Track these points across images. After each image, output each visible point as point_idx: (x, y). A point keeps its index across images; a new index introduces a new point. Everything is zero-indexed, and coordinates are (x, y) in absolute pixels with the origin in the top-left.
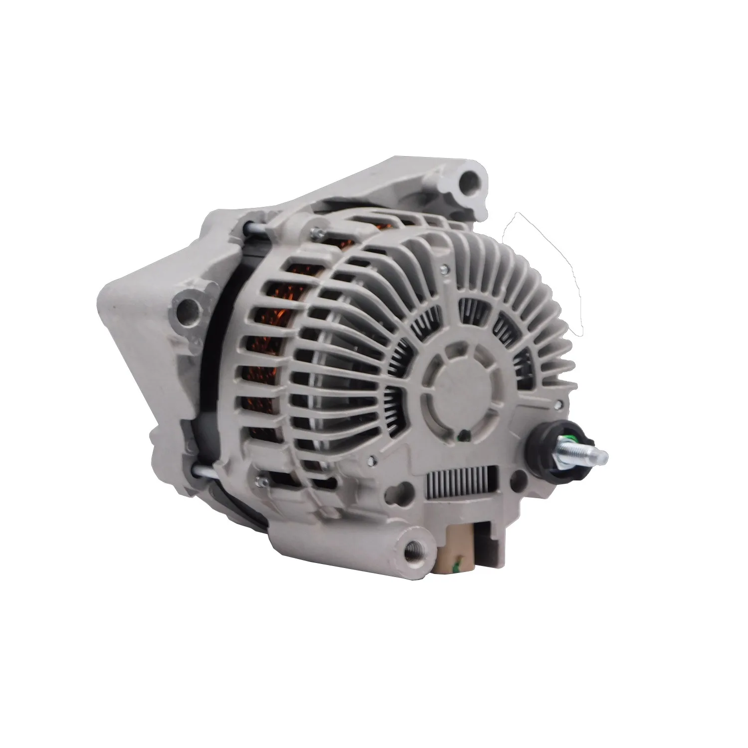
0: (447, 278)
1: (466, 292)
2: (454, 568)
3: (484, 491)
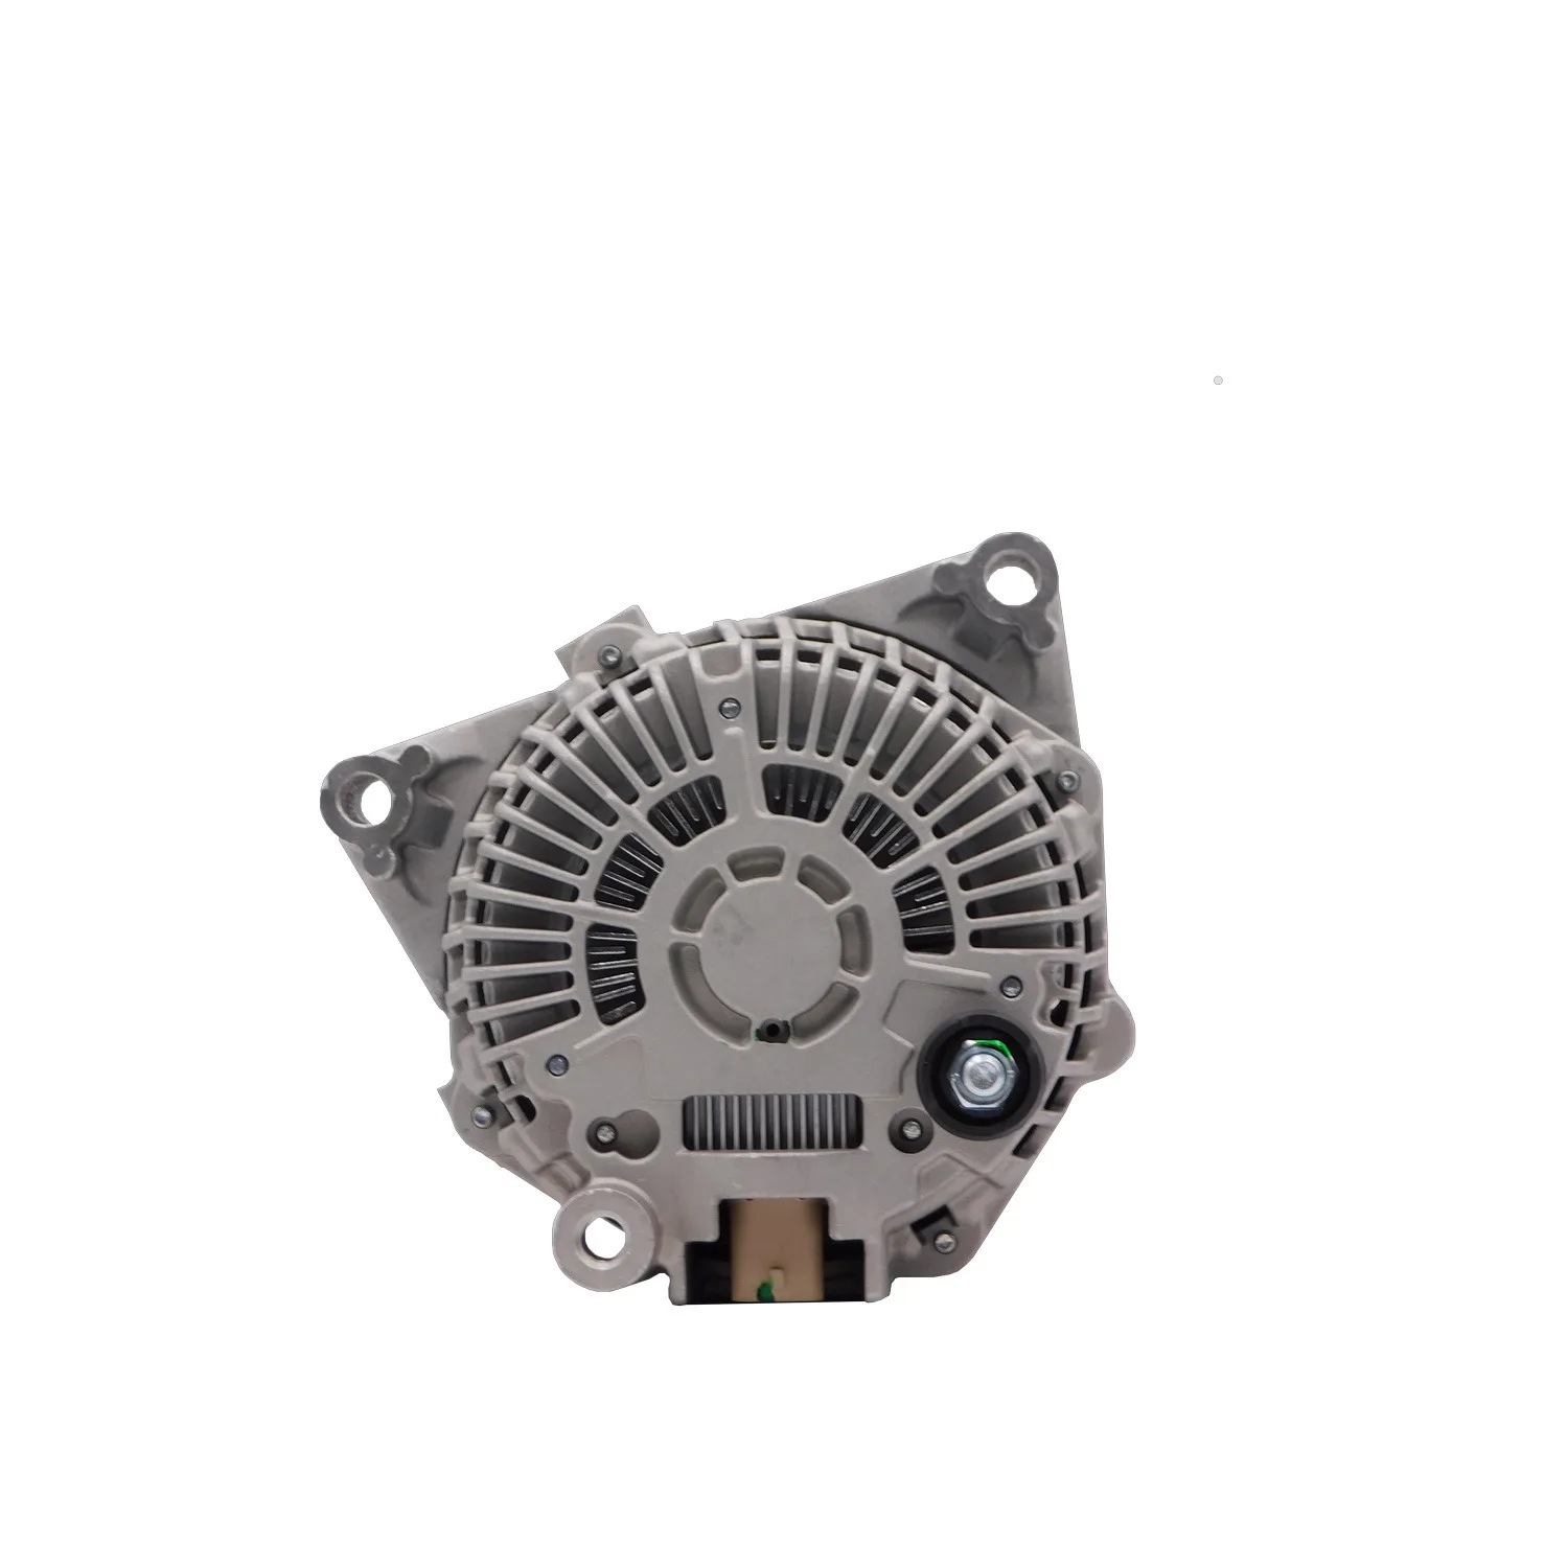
0: (733, 724)
1: (782, 754)
2: (759, 1290)
3: (837, 1145)
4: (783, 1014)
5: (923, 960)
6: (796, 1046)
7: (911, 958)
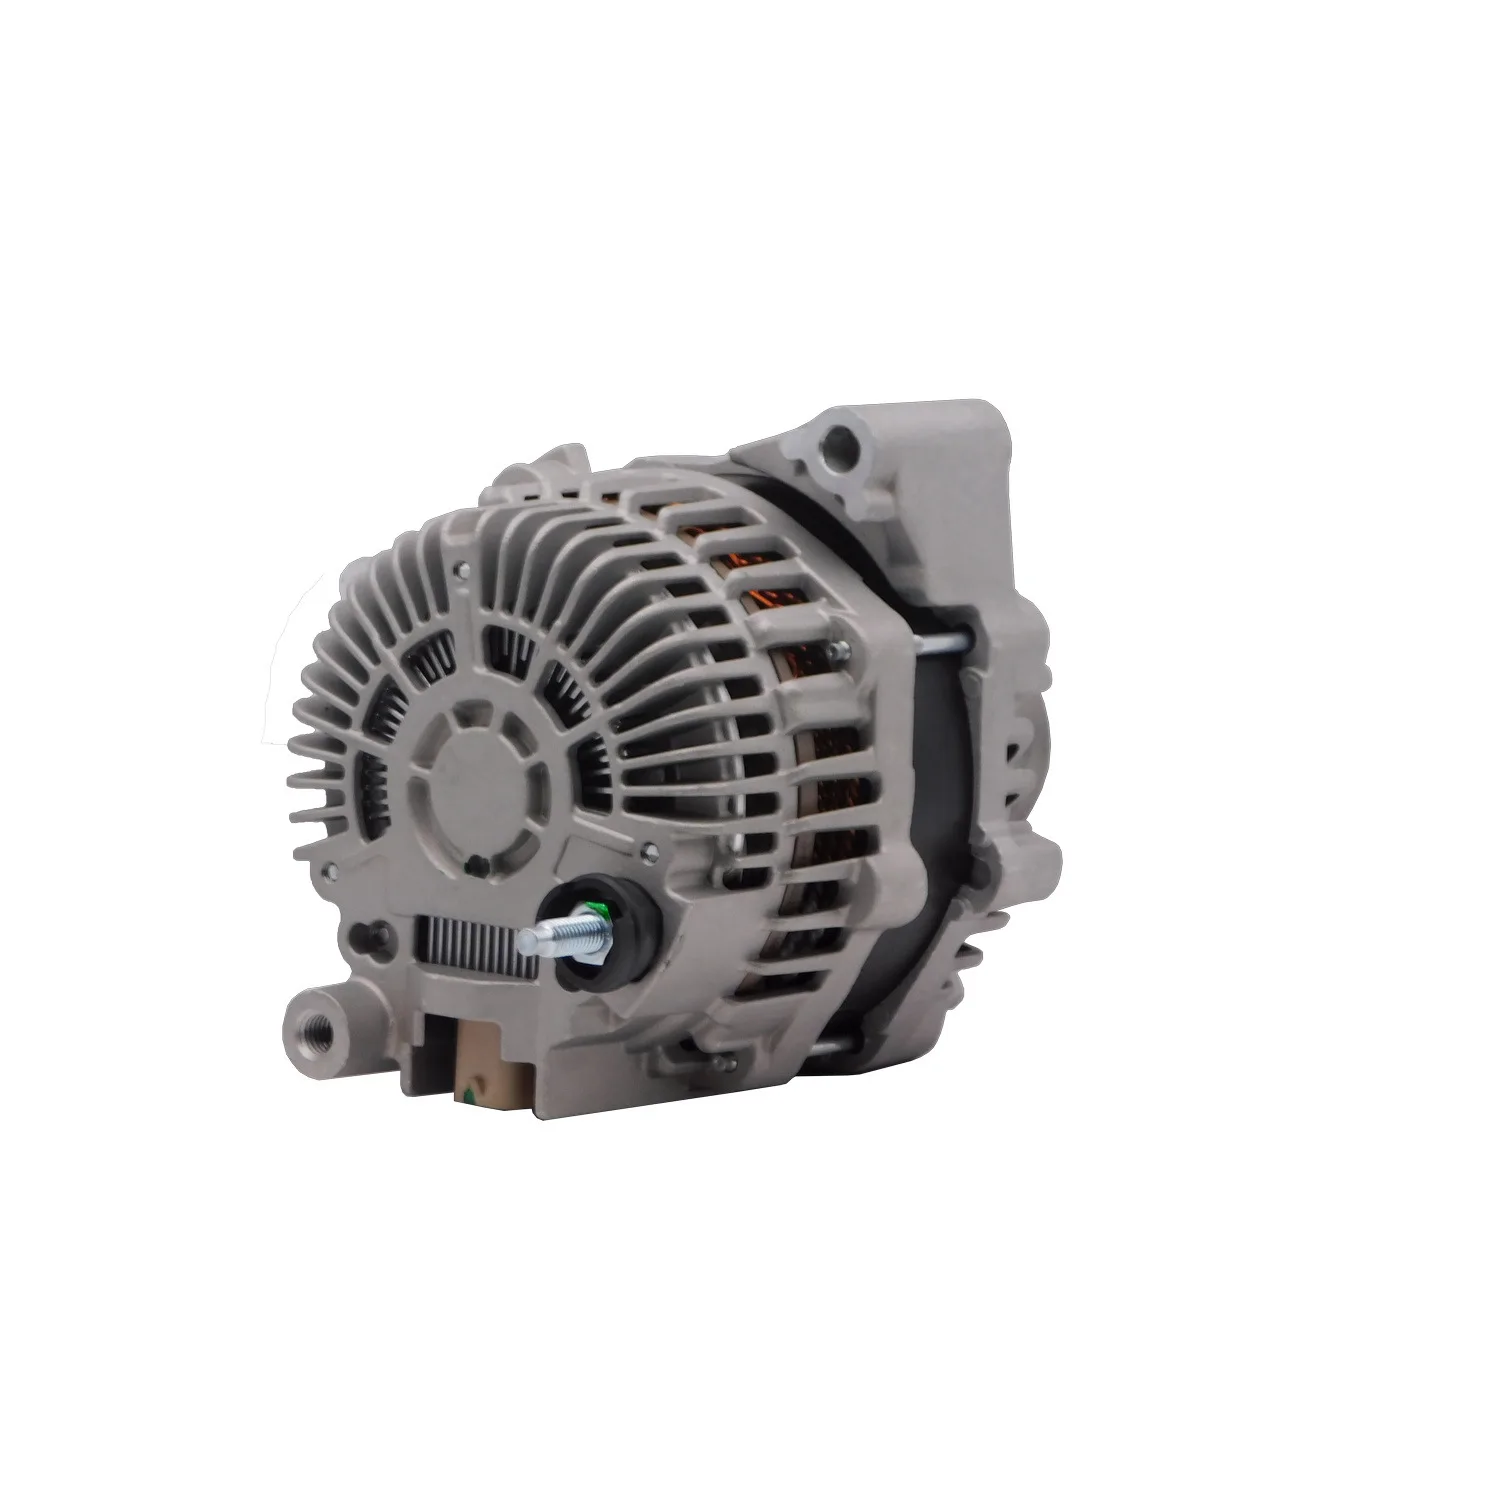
4: (487, 853)
5: (586, 819)
6: (493, 881)
7: (579, 816)
